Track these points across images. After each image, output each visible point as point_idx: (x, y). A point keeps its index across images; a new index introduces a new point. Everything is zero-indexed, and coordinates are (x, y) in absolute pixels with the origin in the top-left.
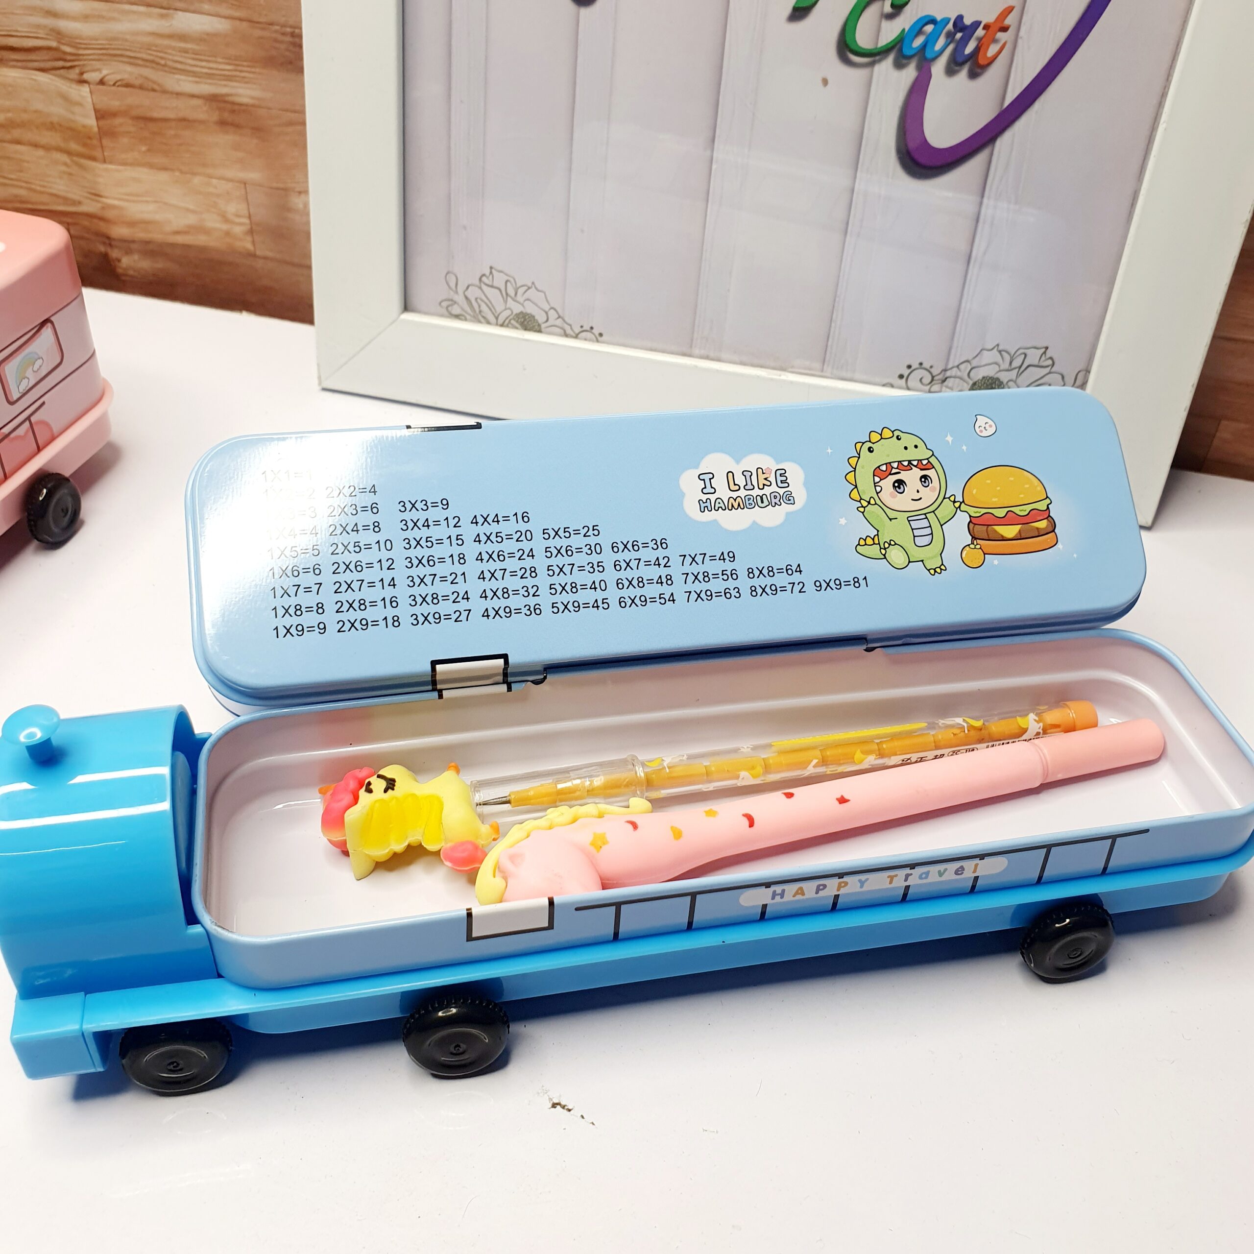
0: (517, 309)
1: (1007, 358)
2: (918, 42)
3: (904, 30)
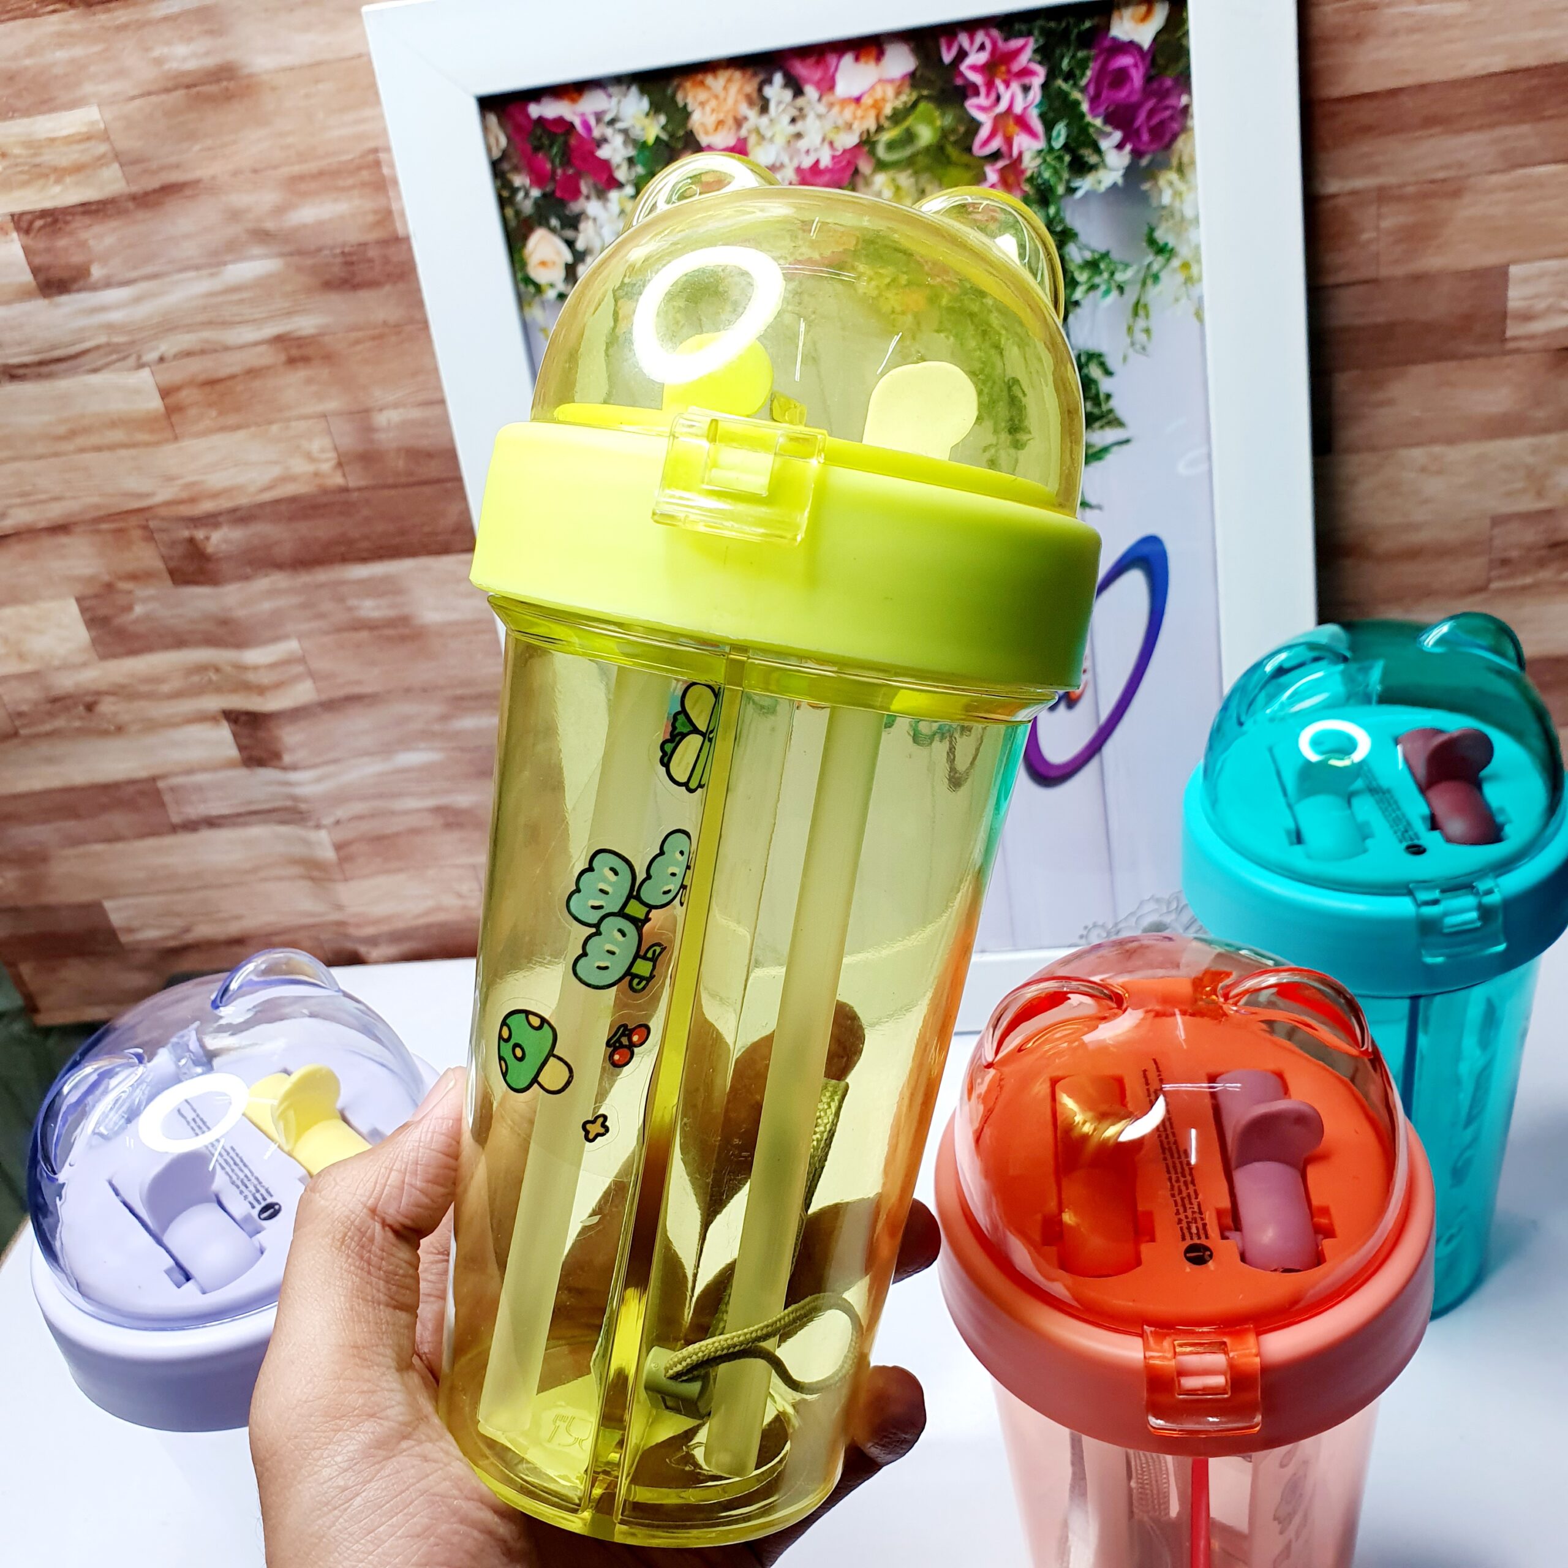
1: (1164, 905)
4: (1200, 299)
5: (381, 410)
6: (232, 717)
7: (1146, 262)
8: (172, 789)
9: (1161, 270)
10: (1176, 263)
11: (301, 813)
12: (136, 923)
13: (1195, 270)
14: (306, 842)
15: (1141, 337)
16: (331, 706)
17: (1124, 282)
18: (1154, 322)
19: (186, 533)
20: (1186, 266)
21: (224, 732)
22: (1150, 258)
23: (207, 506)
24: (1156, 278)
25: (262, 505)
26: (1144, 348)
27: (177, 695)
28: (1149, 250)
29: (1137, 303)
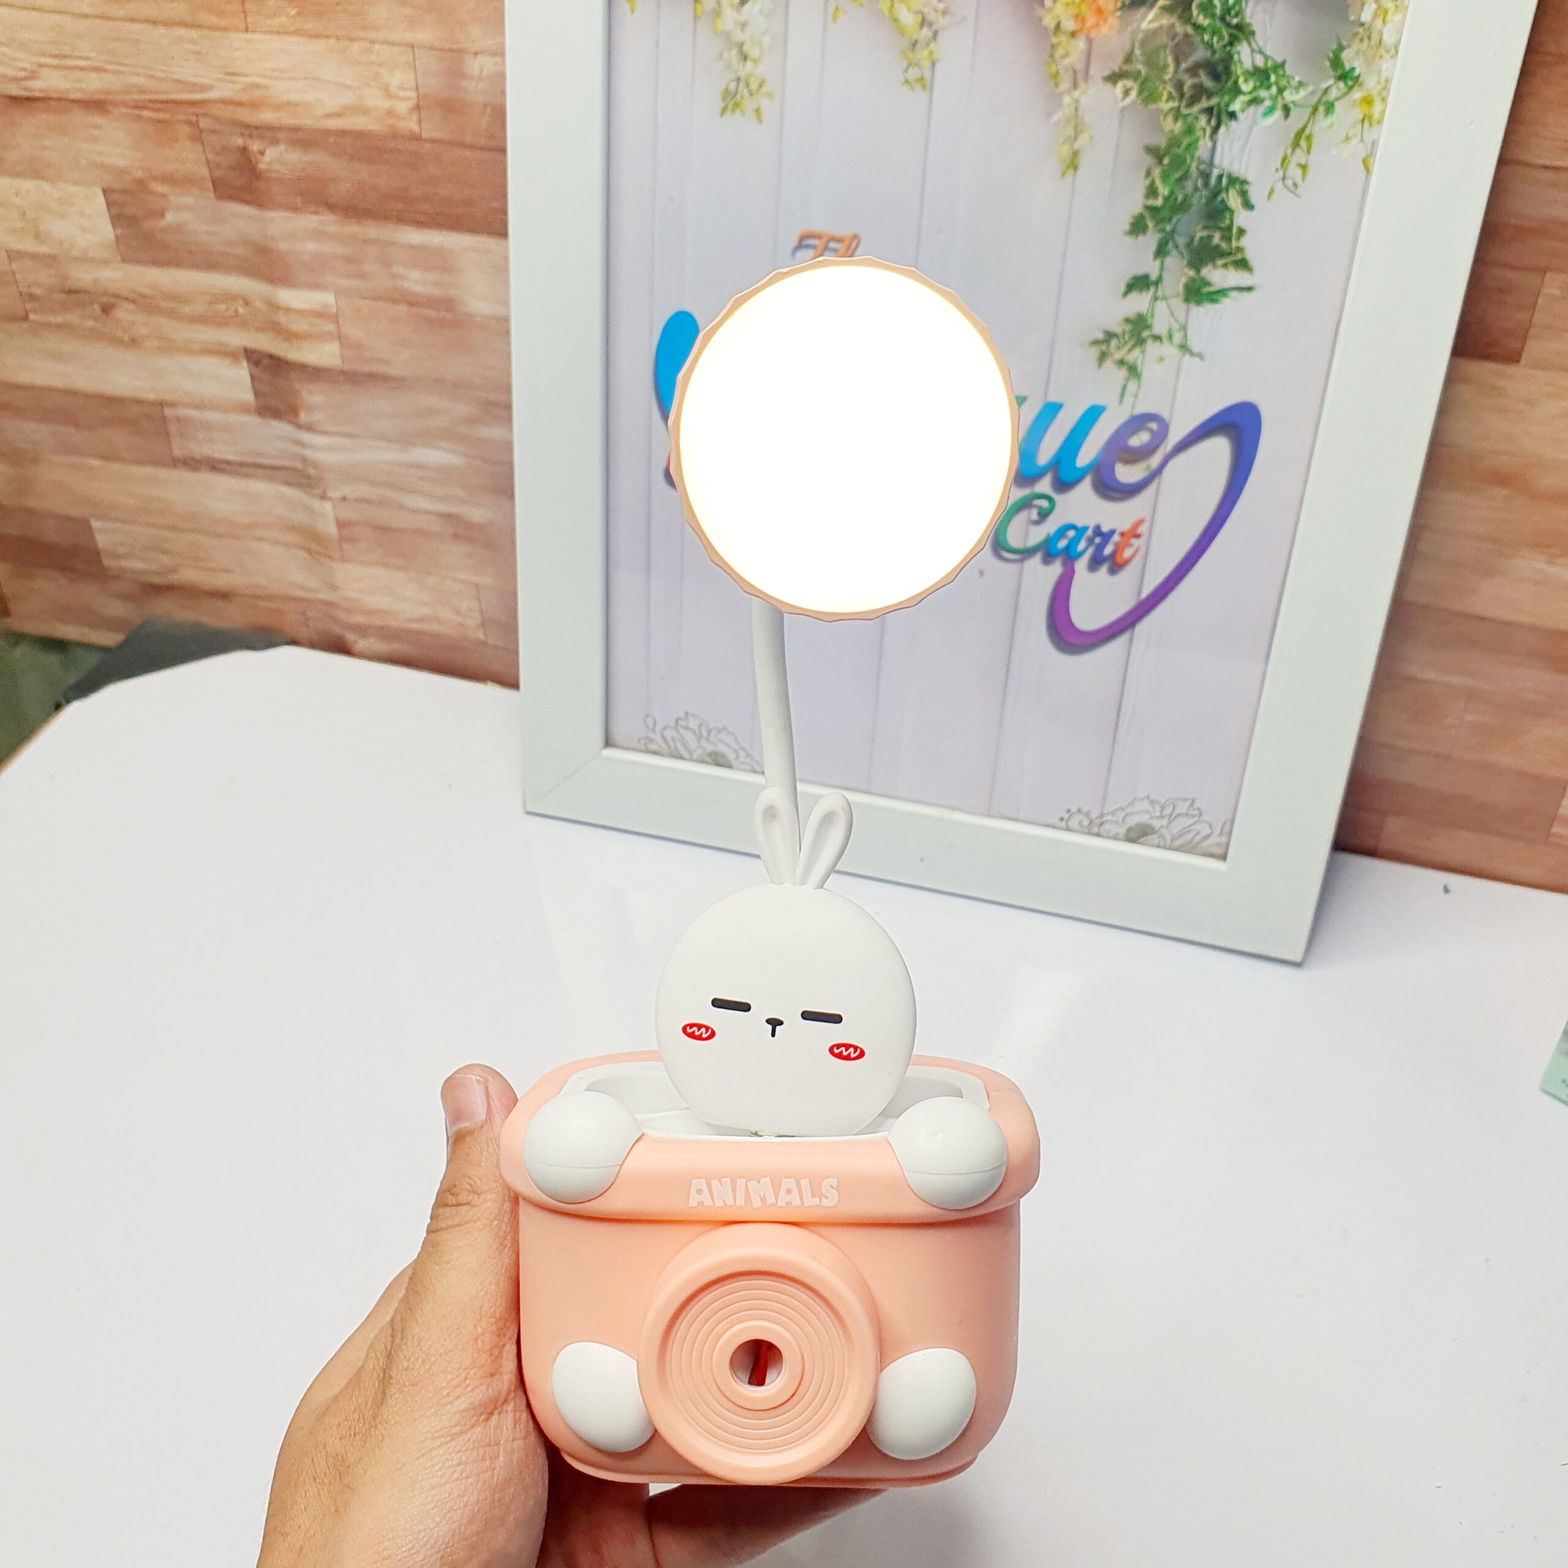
0: (710, 748)
1: (1158, 808)
2: (1062, 544)
3: (1048, 535)
4: (1374, 143)
6: (253, 357)
7: (1325, 85)
8: (179, 420)
9: (1337, 99)
10: (1357, 95)
11: (309, 477)
12: (120, 550)
13: (1377, 108)
14: (309, 510)
15: (1294, 172)
16: (354, 378)
17: (1293, 102)
18: (1313, 160)
19: (239, 141)
20: (1368, 101)
21: (242, 372)
22: (1331, 81)
23: (270, 116)
24: (1330, 108)
26: (1295, 185)
28: (1332, 73)
29: (1303, 130)
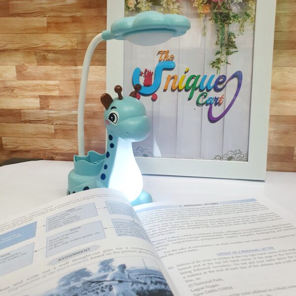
0: (144, 153)
1: (233, 152)
2: (209, 101)
3: (207, 100)
4: (254, 25)
5: (88, 33)
6: (40, 97)
7: (245, 17)
8: (24, 113)
9: (247, 19)
10: (250, 18)
11: (50, 121)
12: (8, 144)
13: (254, 20)
14: (49, 128)
15: (242, 31)
16: (61, 97)
17: (240, 20)
18: (245, 29)
19: (43, 53)
20: (252, 19)
21: (38, 101)
23: (49, 48)
25: (60, 50)
26: (242, 33)
27: (31, 91)
28: (245, 15)
29: (242, 25)
